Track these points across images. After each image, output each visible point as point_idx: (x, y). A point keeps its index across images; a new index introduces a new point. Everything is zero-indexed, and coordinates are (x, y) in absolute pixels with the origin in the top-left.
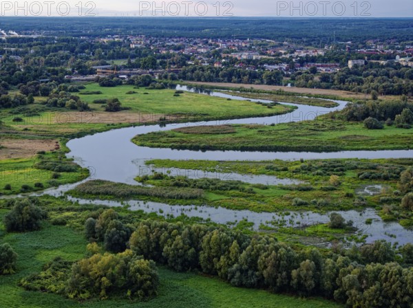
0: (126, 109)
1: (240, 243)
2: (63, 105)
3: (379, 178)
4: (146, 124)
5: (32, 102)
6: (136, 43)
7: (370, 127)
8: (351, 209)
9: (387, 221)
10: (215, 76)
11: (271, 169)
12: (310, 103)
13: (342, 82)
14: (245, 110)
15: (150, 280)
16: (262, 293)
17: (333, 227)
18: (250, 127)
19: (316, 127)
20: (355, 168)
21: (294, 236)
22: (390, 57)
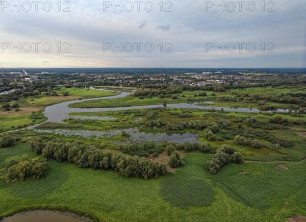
0: (70, 95)
1: (82, 151)
2: (50, 95)
3: (140, 115)
4: (75, 100)
5: (40, 94)
6: (82, 75)
7: (141, 98)
8: (130, 128)
9: (140, 131)
10: (101, 84)
11: (109, 114)
12: (125, 91)
13: (135, 85)
14: (106, 94)
15: (42, 172)
16: (89, 170)
17: (123, 136)
18: (106, 100)
19: (125, 99)
20: (134, 112)
21: (109, 140)
22: (149, 78)
